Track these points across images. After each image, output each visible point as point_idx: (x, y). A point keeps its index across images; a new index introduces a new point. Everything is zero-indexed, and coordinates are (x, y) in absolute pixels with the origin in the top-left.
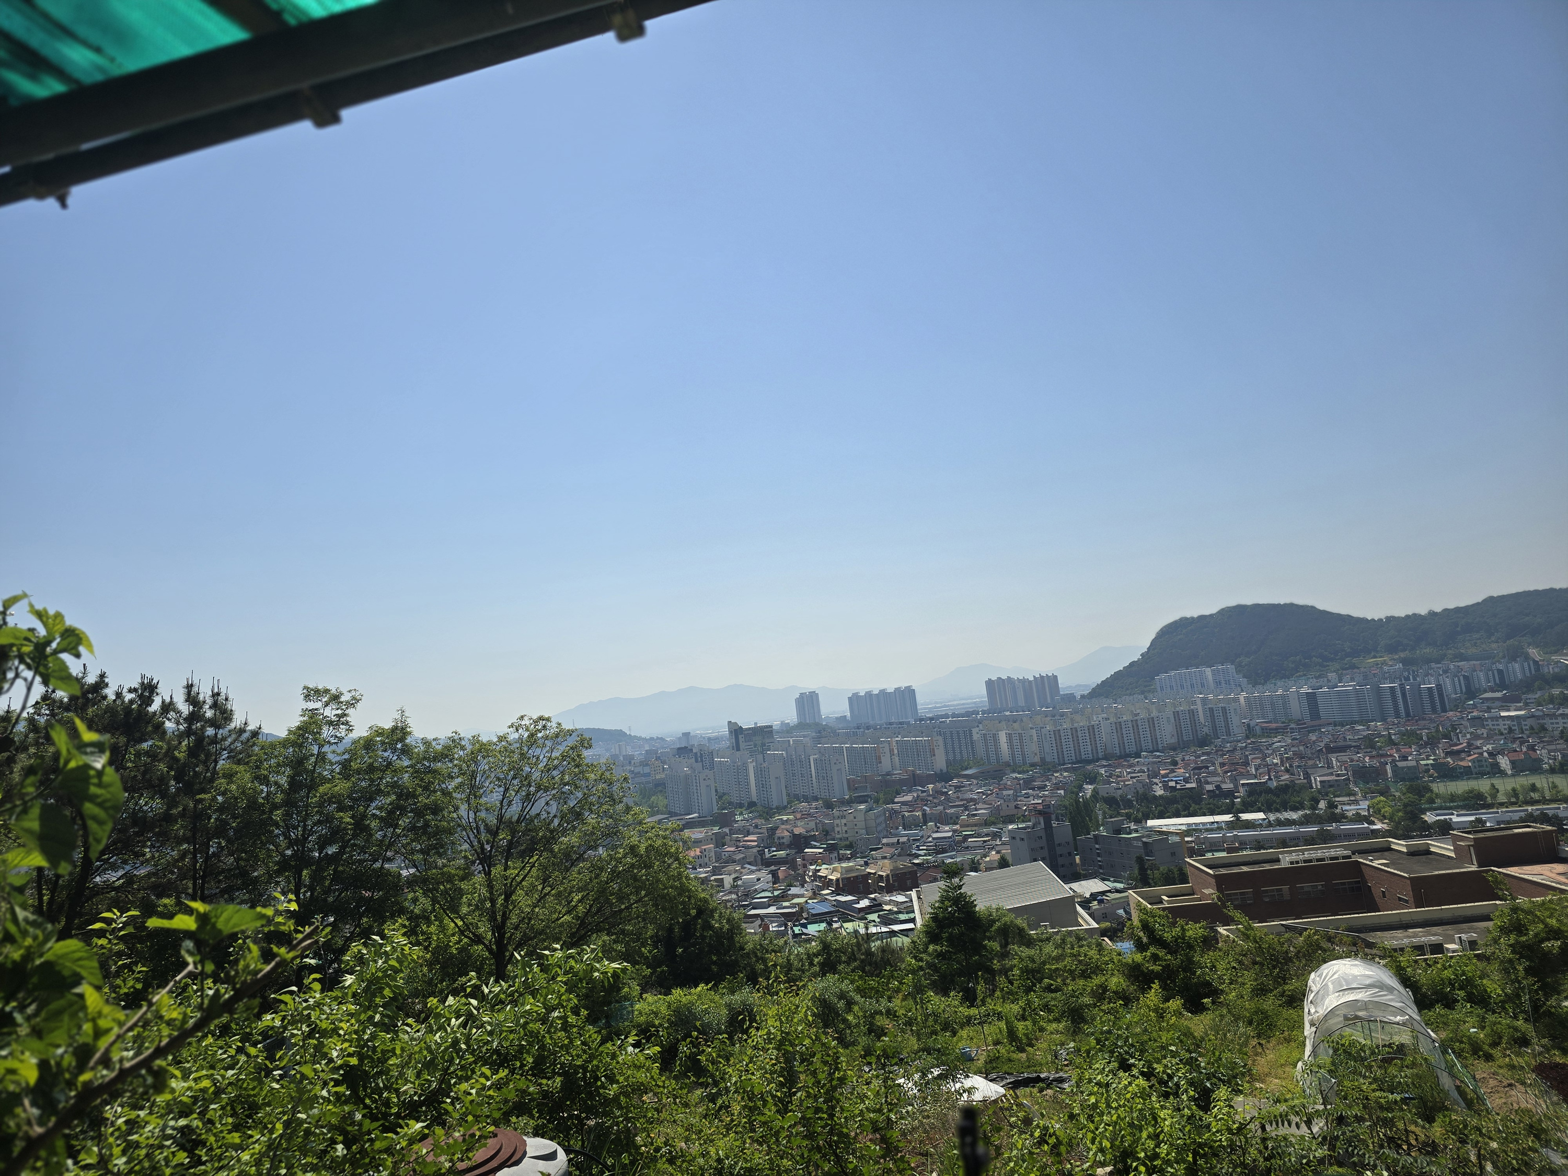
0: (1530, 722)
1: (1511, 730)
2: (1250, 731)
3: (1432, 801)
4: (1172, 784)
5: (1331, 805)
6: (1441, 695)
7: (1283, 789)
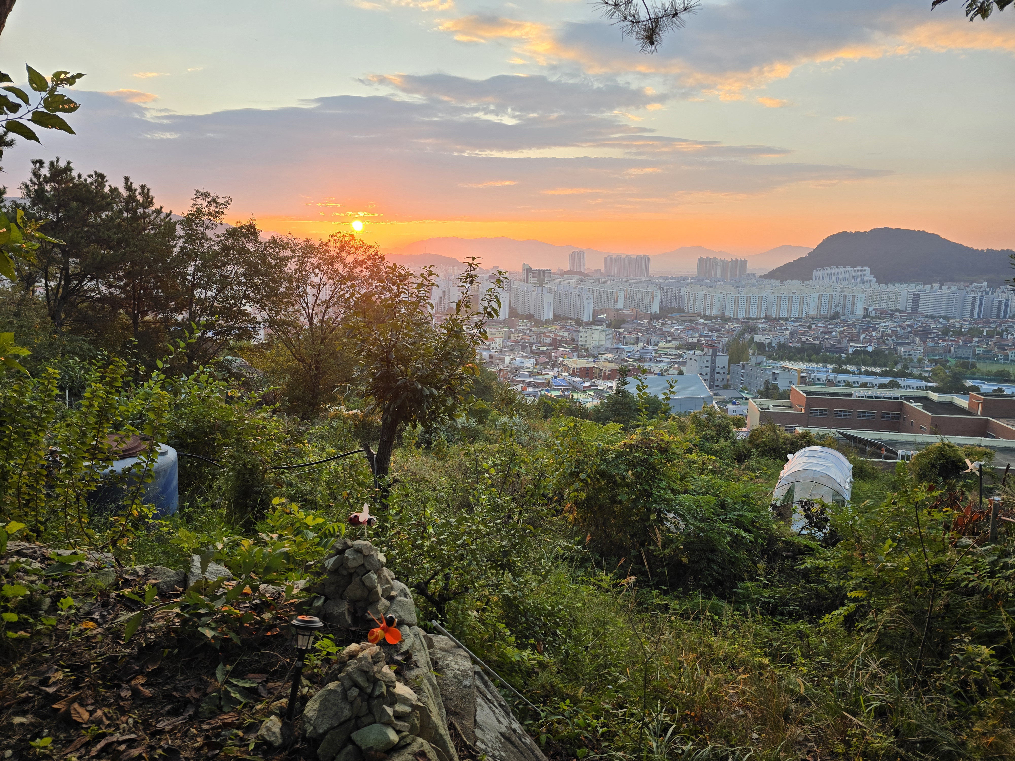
3: (973, 374)
4: (804, 340)
5: (906, 368)
6: (1006, 307)
7: (876, 353)
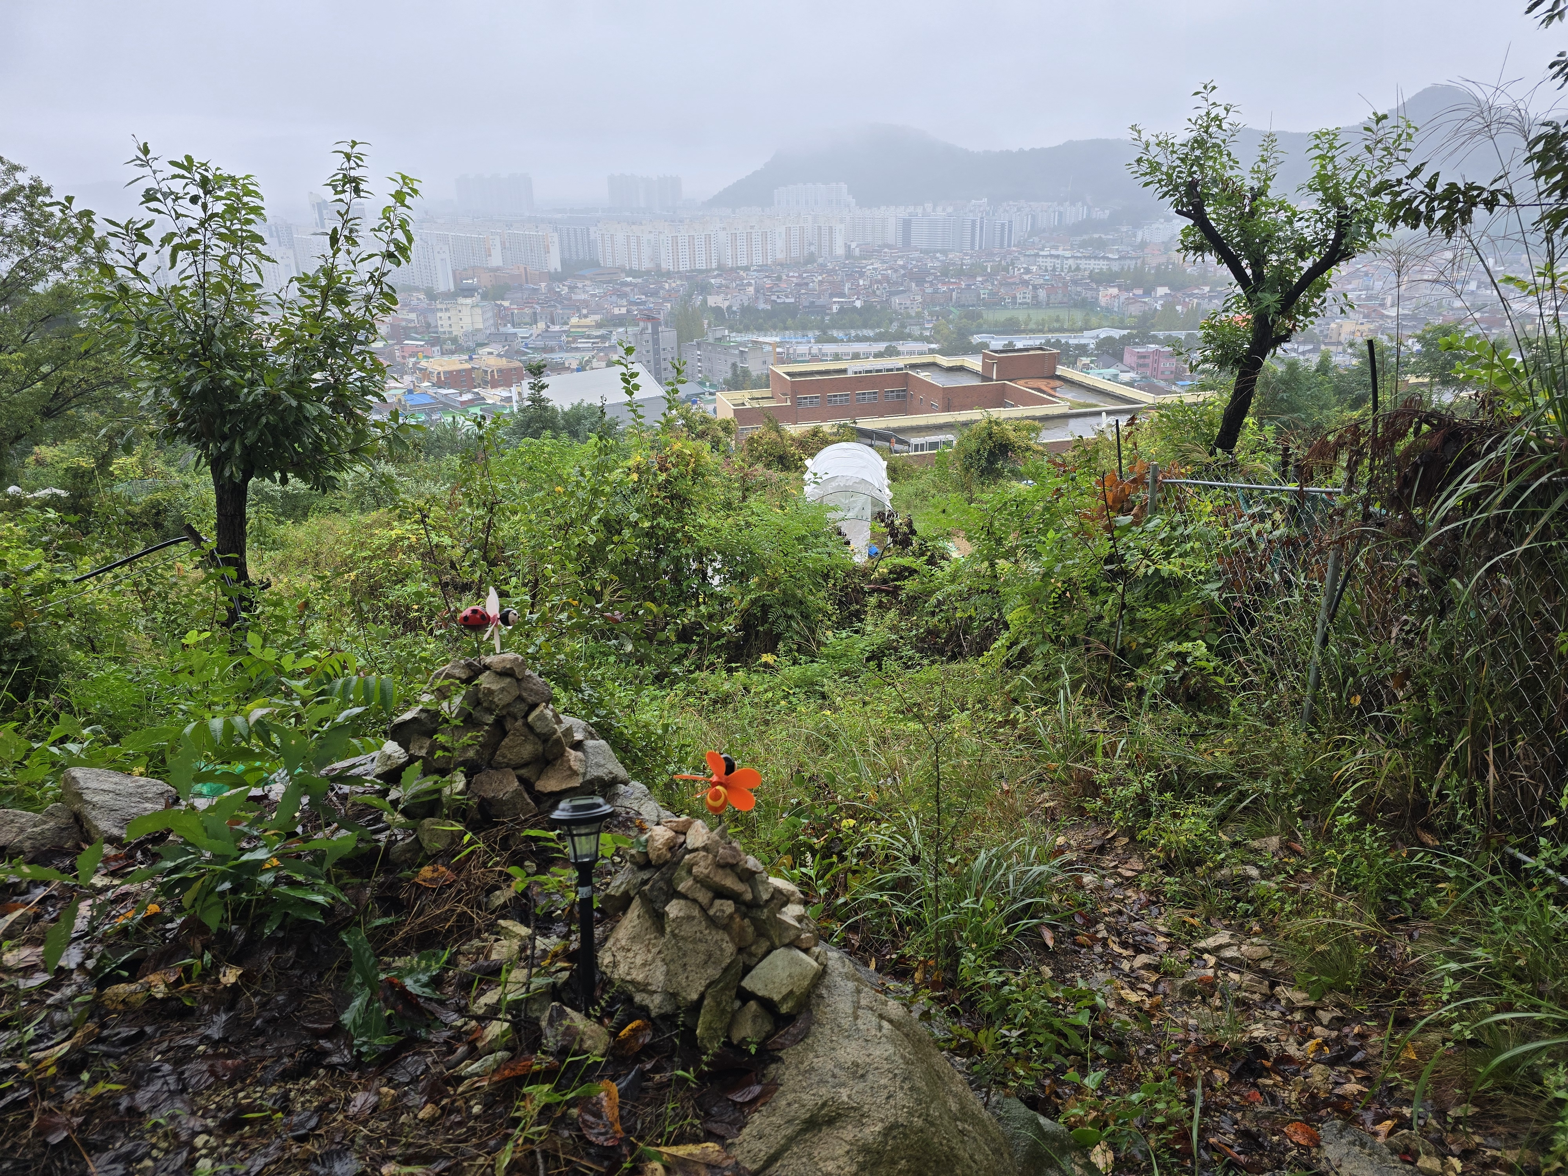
0: (1071, 262)
1: (1054, 269)
2: (849, 254)
3: (980, 326)
4: (774, 298)
5: (903, 326)
6: (1010, 231)
7: (868, 308)
